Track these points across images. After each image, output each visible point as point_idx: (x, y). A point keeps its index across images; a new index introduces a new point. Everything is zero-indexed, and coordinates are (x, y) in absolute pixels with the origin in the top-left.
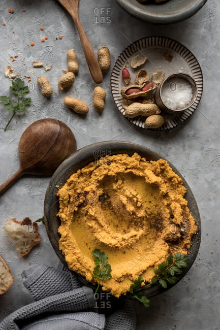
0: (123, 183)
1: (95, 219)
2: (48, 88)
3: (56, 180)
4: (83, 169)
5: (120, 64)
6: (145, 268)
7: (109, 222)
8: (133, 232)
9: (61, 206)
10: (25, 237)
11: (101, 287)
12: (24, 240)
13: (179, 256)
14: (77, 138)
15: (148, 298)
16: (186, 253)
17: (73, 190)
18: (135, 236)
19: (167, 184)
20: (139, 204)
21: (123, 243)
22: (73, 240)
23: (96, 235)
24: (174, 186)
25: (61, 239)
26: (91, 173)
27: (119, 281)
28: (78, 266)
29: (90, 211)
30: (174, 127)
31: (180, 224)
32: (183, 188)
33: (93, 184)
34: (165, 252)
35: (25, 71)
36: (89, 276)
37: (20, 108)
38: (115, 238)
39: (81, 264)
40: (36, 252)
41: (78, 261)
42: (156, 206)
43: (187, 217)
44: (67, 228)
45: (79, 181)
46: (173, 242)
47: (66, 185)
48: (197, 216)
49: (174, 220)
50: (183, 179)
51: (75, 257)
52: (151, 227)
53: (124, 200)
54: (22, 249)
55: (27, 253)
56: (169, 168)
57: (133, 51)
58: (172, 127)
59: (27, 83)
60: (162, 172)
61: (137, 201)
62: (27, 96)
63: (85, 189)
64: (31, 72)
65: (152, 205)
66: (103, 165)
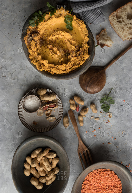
0: (59, 61)
1: (72, 44)
2: (93, 107)
3: (90, 62)
4: (78, 67)
5: (58, 119)
6: (49, 20)
7: (65, 43)
8: (54, 38)
9: (88, 50)
10: (104, 38)
11: (69, 13)
12: (103, 37)
13: (33, 26)
14: (79, 85)
15: (47, 6)
16: (29, 27)
17: (82, 57)
18: (53, 36)
19: (38, 59)
20: (51, 51)
21: (59, 33)
22: (82, 35)
23: (72, 37)
24: (35, 58)
25: (87, 35)
26: (74, 65)
27: (61, 15)
28: (80, 23)
29: (74, 48)
30: (33, 89)
31: (32, 41)
32: (30, 58)
33: (73, 60)
34: (39, 28)
35: (103, 116)
36: (75, 17)
37: (105, 99)
38: (62, 35)
39: (78, 23)
40: (98, 31)
41: (80, 25)
42: (43, 50)
43: (28, 44)
44: (85, 40)
45: (79, 62)
46: (35, 32)
47: (85, 60)
48: (23, 44)
49: (35, 42)
50: (30, 62)
51: (81, 27)
52: (45, 40)
53: (58, 53)
54: (105, 33)
55: (102, 31)
56: (37, 67)
57: (52, 126)
59: (102, 110)
60: (41, 65)
61: (52, 52)
62: (102, 104)
63: (76, 58)
64: (100, 116)
65: (45, 50)
66: (68, 69)
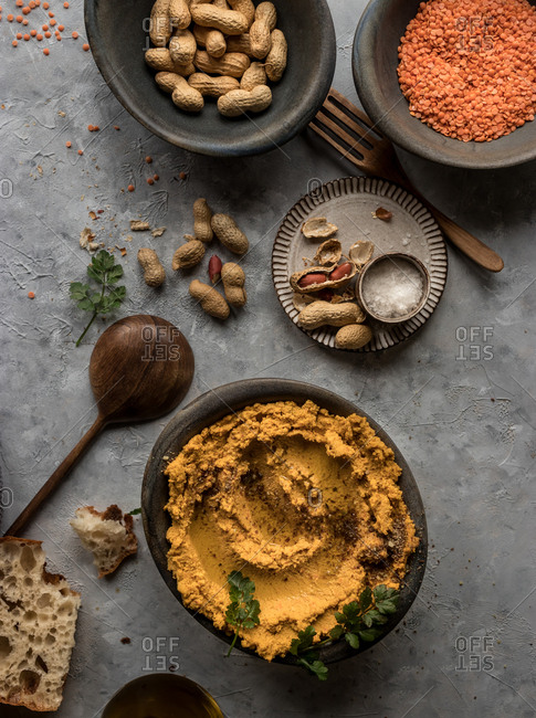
0: (285, 453)
1: (234, 518)
2: (156, 272)
3: (164, 447)
4: (212, 427)
5: (291, 227)
6: (321, 611)
7: (259, 524)
8: (302, 543)
9: (171, 493)
10: (108, 541)
11: (240, 639)
12: (108, 546)
13: (383, 590)
15: (326, 665)
16: (396, 586)
17: (193, 465)
18: (306, 550)
19: (366, 460)
21: (283, 562)
22: (192, 553)
23: (233, 546)
24: (379, 465)
25: (171, 551)
26: (227, 434)
27: (273, 631)
28: (200, 600)
29: (224, 503)
30: (389, 346)
31: (385, 532)
32: (396, 467)
33: (230, 454)
34: (358, 583)
35: (117, 237)
36: (219, 620)
37: (106, 304)
38: (269, 553)
39: (205, 597)
40: (129, 569)
41: (201, 593)
42: (346, 498)
43: (402, 520)
44: (183, 531)
45: (204, 448)
46: (373, 565)
47: (181, 455)
48: (421, 520)
49: (375, 526)
50: (395, 449)
51: (194, 584)
52: (336, 534)
53: (287, 485)
54: (103, 563)
55: (112, 570)
56: (369, 430)
57: (316, 203)
59: (119, 260)
60: (356, 438)
61: (311, 487)
62: (119, 283)
63: (216, 463)
64: (126, 238)
65: (338, 495)
66: (249, 421)
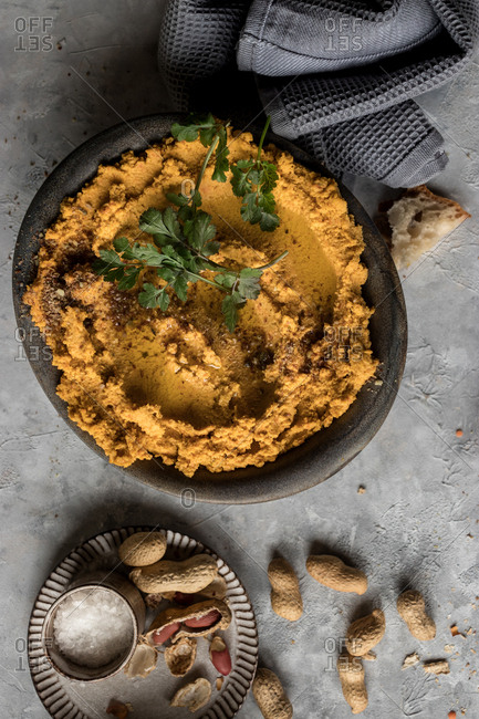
0: (216, 400)
1: (278, 305)
2: (410, 613)
3: (382, 398)
4: (318, 428)
5: (237, 685)
9: (367, 333)
11: (256, 142)
16: (49, 236)
17: (340, 376)
19: (105, 403)
20: (172, 349)
24: (88, 400)
25: (359, 252)
26: (297, 420)
28: (315, 191)
29: (294, 326)
31: (70, 309)
32: (65, 397)
33: (291, 394)
35: (465, 650)
36: (286, 165)
39: (307, 194)
41: (314, 200)
42: (130, 345)
43: (50, 325)
44: (346, 281)
45: (328, 399)
46: (83, 261)
47: (357, 388)
49: (84, 316)
50: (67, 419)
51: (324, 211)
53: (210, 357)
56: (105, 445)
58: (99, 538)
60: (121, 433)
61: (177, 356)
63: (309, 378)
64: (452, 648)
65: (140, 348)
66: (268, 443)
